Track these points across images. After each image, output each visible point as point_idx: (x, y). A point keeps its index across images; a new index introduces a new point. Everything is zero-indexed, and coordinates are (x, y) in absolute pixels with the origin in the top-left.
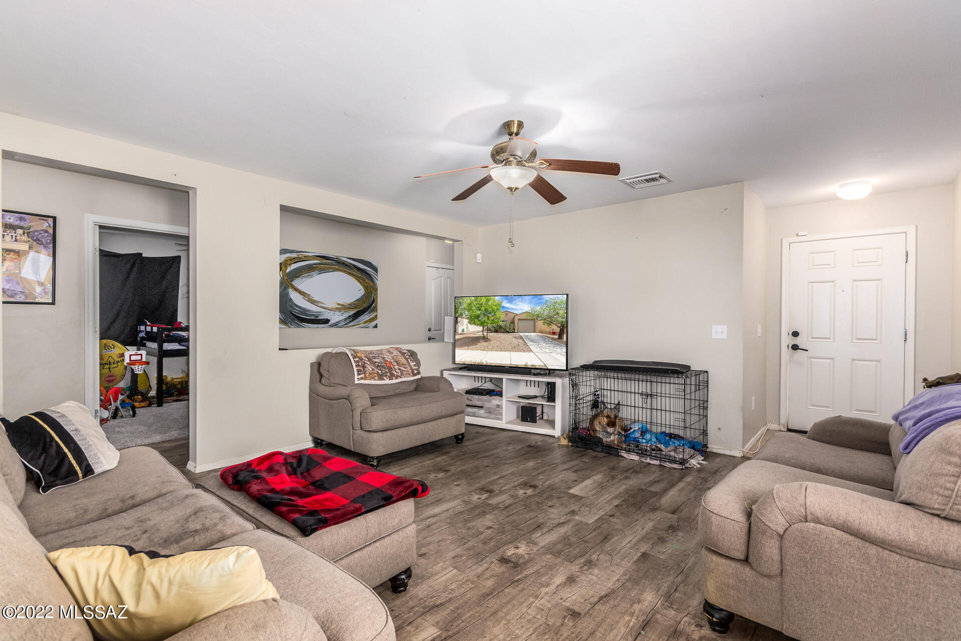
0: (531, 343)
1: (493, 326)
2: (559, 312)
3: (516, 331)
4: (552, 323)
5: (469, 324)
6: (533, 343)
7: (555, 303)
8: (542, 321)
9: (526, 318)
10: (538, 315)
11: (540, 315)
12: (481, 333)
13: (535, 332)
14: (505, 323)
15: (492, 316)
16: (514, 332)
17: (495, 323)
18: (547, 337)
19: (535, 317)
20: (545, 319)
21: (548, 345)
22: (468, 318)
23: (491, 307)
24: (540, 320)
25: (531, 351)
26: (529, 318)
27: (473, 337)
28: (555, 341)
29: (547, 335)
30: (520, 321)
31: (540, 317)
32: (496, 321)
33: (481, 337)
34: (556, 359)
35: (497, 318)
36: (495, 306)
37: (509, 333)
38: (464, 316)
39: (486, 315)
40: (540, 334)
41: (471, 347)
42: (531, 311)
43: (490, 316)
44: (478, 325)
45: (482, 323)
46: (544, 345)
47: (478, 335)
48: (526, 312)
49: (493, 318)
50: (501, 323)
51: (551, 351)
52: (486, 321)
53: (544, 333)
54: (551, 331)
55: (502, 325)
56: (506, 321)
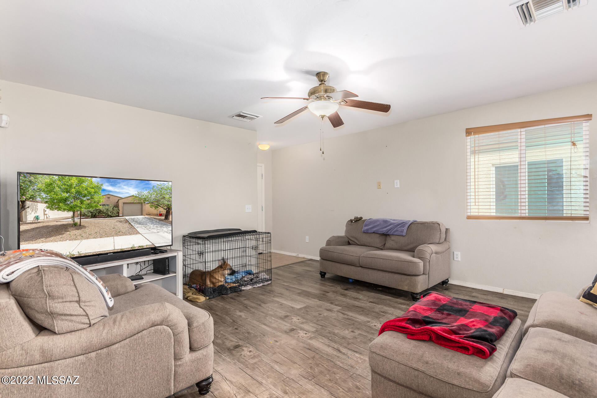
0: (138, 226)
1: (90, 211)
2: (165, 196)
3: (120, 215)
4: (159, 206)
5: (48, 211)
6: (140, 226)
7: (161, 189)
8: (150, 204)
9: (132, 202)
10: (145, 199)
11: (147, 199)
12: (70, 220)
13: (142, 215)
14: (107, 207)
15: (88, 200)
16: (118, 216)
17: (92, 207)
18: (155, 218)
19: (142, 201)
20: (152, 203)
21: (155, 226)
22: (46, 202)
23: (86, 189)
24: (148, 204)
25: (138, 233)
26: (135, 202)
27: (56, 226)
28: (162, 222)
29: (155, 217)
30: (125, 205)
31: (148, 201)
32: (94, 205)
33: (70, 224)
34: (163, 237)
35: (95, 202)
36: (93, 188)
37: (111, 217)
38: (38, 199)
39: (78, 199)
40: (147, 216)
41: (52, 238)
42: (137, 195)
43: (85, 199)
44: (64, 210)
45: (71, 207)
46: (152, 226)
47: (65, 223)
48: (133, 196)
49: (89, 201)
50: (101, 207)
51: (159, 231)
52: (79, 205)
53: (152, 215)
54: (158, 213)
55: (102, 209)
56: (108, 205)
